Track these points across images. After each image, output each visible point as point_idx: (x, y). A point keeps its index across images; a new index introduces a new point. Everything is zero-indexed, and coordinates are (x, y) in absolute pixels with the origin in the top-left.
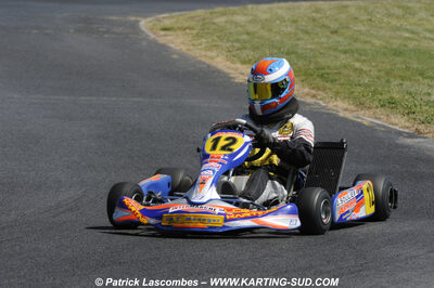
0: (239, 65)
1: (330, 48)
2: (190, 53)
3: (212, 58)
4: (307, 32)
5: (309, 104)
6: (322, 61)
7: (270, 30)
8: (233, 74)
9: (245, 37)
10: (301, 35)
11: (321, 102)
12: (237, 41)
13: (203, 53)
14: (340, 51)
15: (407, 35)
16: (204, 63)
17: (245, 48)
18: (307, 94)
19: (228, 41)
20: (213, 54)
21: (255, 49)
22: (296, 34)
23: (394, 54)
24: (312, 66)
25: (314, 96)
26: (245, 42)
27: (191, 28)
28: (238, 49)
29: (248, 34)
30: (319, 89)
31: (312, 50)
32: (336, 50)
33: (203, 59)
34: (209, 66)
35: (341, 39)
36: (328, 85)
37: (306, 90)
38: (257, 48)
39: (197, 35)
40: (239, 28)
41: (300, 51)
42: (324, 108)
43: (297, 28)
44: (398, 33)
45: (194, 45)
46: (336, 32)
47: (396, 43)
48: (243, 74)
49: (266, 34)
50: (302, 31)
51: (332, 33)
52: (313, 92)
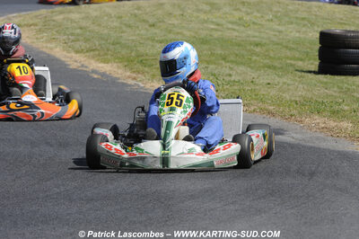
0: (73, 54)
1: (148, 39)
2: (34, 45)
3: (51, 49)
4: (129, 26)
5: (130, 85)
6: (141, 49)
7: (99, 25)
8: (68, 61)
9: (78, 31)
10: (124, 29)
11: (140, 83)
12: (72, 34)
13: (44, 45)
14: (157, 41)
15: (212, 27)
16: (45, 53)
17: (78, 40)
18: (129, 77)
19: (65, 34)
20: (53, 45)
21: (87, 40)
22: (120, 28)
23: (202, 43)
24: (133, 54)
25: (135, 79)
26: (78, 35)
27: (35, 25)
28: (73, 41)
29: (81, 28)
30: (139, 73)
31: (133, 40)
32: (153, 40)
33: (44, 50)
34: (49, 55)
35: (157, 31)
36: (146, 69)
37: (128, 74)
38: (89, 40)
39: (40, 30)
40: (75, 24)
41: (123, 42)
42: (142, 88)
43: (121, 23)
44: (205, 25)
45: (37, 38)
46: (154, 25)
47: (203, 34)
48: (76, 61)
49: (96, 28)
50: (125, 24)
51: (150, 26)
52: (134, 75)
